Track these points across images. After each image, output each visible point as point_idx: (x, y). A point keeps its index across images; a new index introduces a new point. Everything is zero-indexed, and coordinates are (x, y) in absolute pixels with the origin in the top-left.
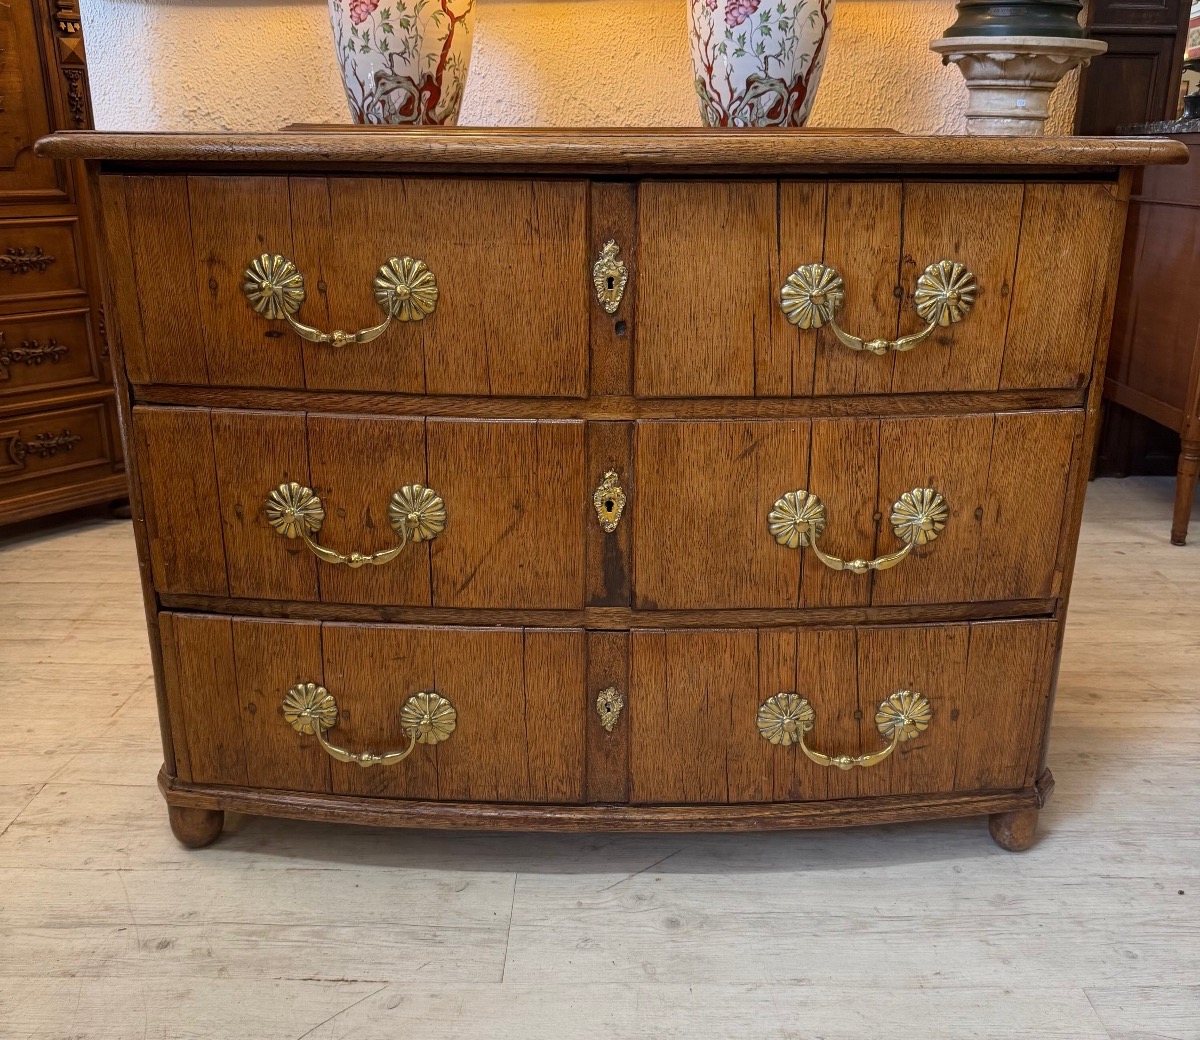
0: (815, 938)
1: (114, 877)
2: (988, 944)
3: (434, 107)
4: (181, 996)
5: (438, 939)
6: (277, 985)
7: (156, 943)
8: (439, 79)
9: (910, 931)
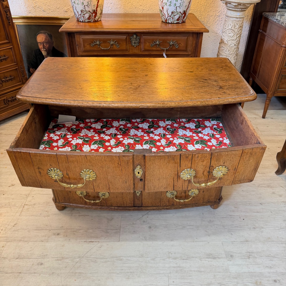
0: (175, 230)
1: (46, 217)
2: (206, 232)
3: (96, 17)
4: (63, 246)
5: (108, 232)
6: (80, 243)
7: (56, 234)
8: (97, 10)
9: (193, 229)
